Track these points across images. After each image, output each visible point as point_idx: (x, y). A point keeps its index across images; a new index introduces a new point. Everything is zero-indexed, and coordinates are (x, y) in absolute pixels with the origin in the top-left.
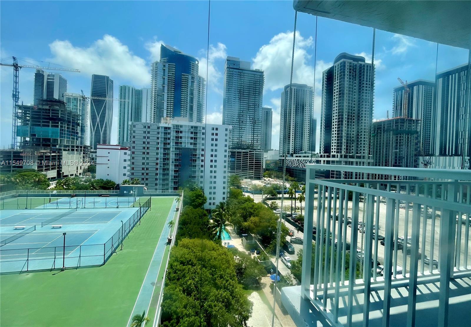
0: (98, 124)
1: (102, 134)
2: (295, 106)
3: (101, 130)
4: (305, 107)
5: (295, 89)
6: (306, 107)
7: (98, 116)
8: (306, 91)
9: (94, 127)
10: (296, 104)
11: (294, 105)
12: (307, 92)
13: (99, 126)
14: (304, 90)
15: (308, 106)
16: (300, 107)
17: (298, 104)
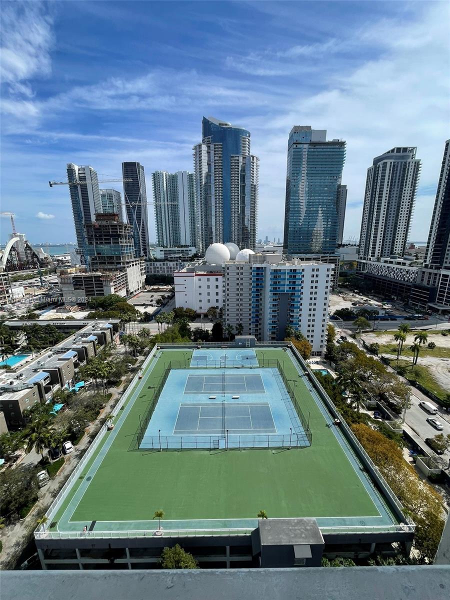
1: (140, 233)
3: (140, 229)
5: (391, 163)
6: (407, 189)
7: (134, 213)
8: (409, 163)
10: (391, 185)
11: (387, 188)
12: (411, 164)
14: (406, 163)
15: (410, 186)
16: (396, 189)
17: (395, 185)
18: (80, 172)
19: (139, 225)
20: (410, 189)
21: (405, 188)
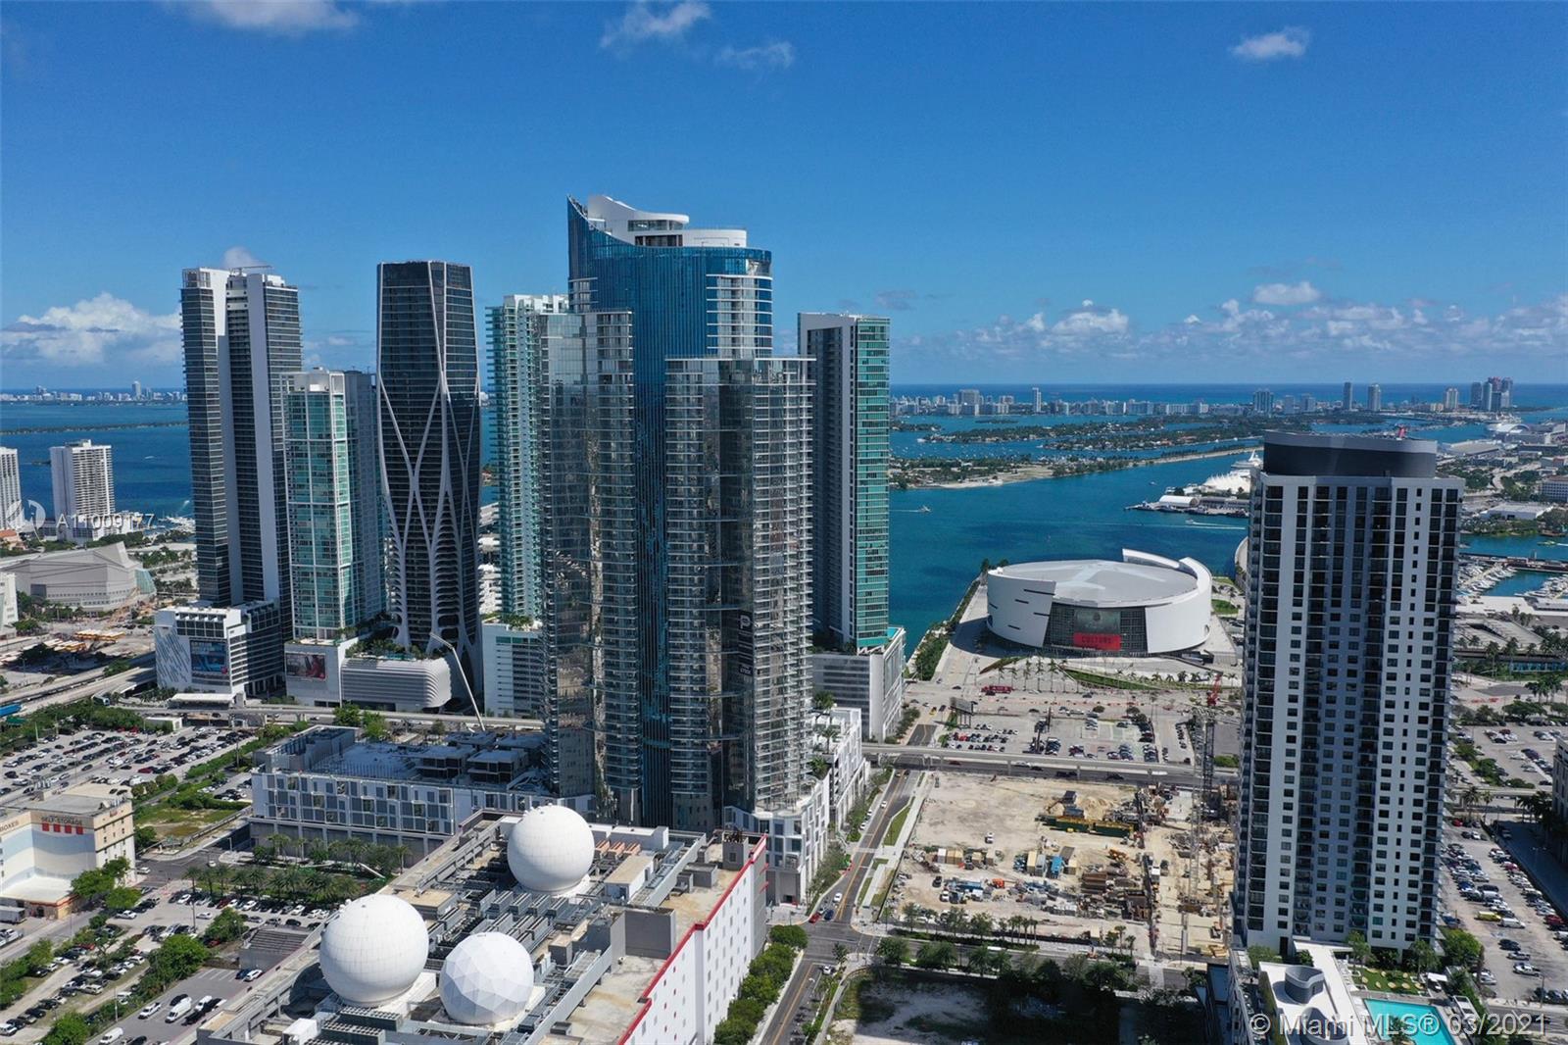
0: (415, 507)
1: (432, 552)
2: (1304, 610)
3: (430, 535)
4: (1389, 613)
5: (1303, 492)
6: (1404, 613)
7: (413, 466)
8: (1403, 494)
9: (400, 522)
10: (1316, 592)
11: (1298, 603)
12: (1412, 500)
13: (418, 514)
14: (1384, 493)
15: (1420, 600)
16: (1346, 610)
17: (1337, 592)
18: (233, 294)
19: (430, 522)
20: (1421, 614)
21: (1396, 607)
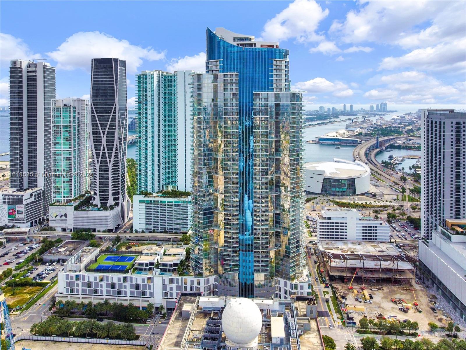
0: (104, 150)
1: (110, 167)
3: (110, 161)
7: (104, 134)
9: (98, 156)
13: (105, 153)
18: (30, 69)
19: (110, 156)
